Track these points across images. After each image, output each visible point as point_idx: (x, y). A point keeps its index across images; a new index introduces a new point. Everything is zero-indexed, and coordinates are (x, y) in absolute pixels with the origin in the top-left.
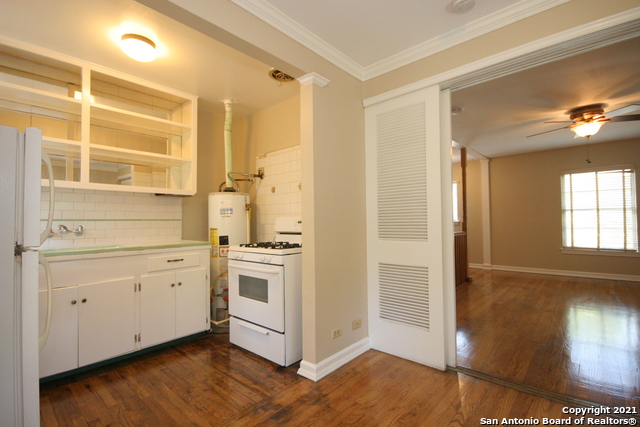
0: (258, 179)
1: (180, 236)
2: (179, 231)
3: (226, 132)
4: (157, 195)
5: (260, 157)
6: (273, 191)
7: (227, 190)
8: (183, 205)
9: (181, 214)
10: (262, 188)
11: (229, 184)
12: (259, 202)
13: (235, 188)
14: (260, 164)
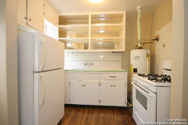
0: (156, 41)
1: (121, 67)
2: (121, 65)
3: (138, 22)
4: (113, 52)
5: (158, 30)
6: (164, 46)
7: (139, 48)
8: (122, 55)
9: (121, 59)
10: (158, 46)
11: (140, 45)
12: (156, 53)
13: (143, 47)
14: (157, 33)
